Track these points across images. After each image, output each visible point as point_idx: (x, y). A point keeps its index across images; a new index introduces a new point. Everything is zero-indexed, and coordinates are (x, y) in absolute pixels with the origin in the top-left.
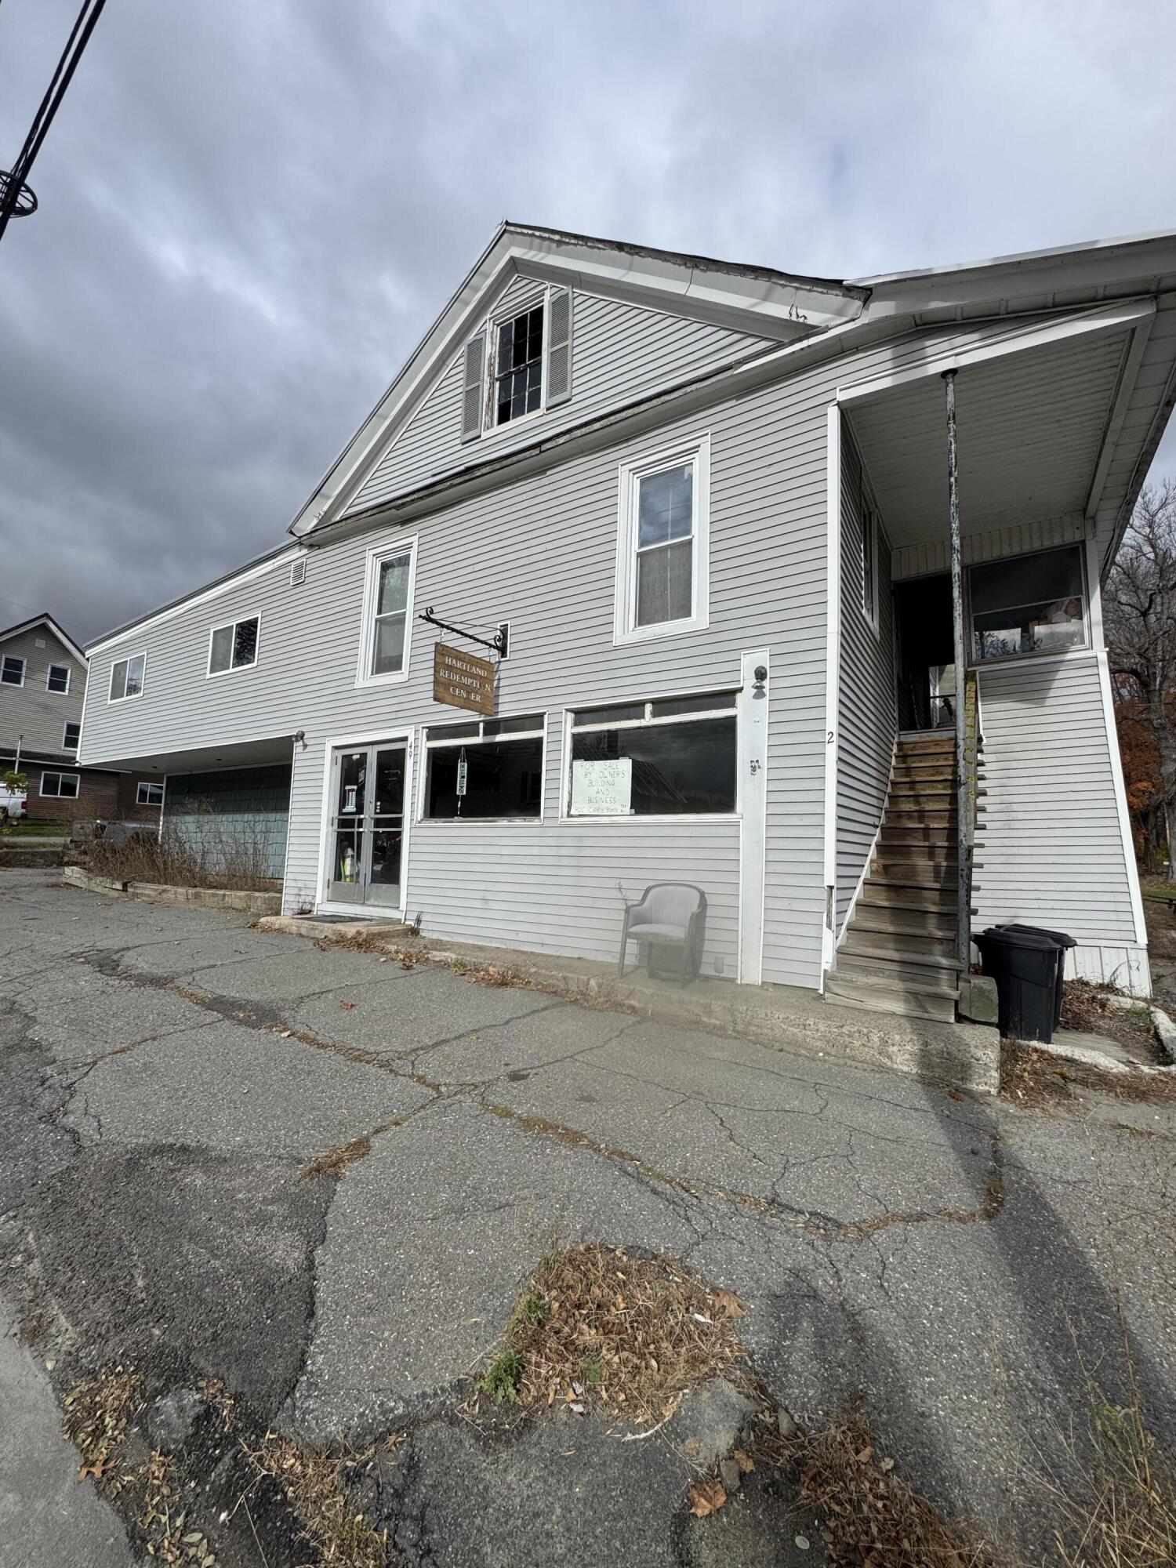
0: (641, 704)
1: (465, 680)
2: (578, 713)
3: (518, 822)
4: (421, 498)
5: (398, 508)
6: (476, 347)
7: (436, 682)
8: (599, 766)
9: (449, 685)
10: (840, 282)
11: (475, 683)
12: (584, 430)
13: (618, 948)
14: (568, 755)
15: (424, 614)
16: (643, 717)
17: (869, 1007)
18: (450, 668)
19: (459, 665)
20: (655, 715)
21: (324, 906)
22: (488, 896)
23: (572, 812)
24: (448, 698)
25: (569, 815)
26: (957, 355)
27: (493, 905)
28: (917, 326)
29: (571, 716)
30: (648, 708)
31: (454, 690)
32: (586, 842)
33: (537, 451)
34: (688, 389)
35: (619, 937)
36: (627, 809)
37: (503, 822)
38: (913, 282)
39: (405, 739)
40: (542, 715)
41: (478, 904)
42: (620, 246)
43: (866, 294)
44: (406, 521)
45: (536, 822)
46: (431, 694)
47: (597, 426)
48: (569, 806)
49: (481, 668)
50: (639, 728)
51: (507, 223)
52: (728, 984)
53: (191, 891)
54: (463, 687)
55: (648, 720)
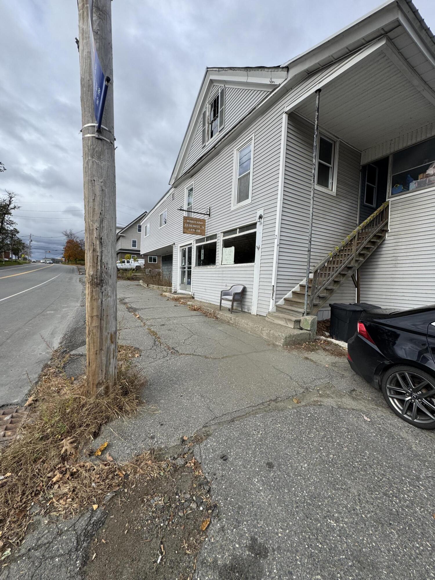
0: (236, 229)
1: (194, 226)
2: (224, 233)
3: (211, 267)
4: (193, 169)
5: (189, 173)
6: (204, 114)
7: (184, 228)
8: (228, 249)
9: (188, 228)
10: (279, 67)
11: (199, 227)
12: (224, 139)
13: (219, 301)
14: (222, 246)
15: (179, 209)
16: (236, 233)
17: (275, 322)
18: (189, 223)
19: (192, 222)
20: (239, 232)
21: (179, 291)
22: (206, 288)
23: (223, 264)
24: (188, 232)
25: (221, 265)
26: (319, 83)
27: (207, 291)
28: (308, 74)
29: (222, 234)
30: (238, 230)
31: (190, 230)
32: (224, 272)
33: (214, 149)
34: (246, 118)
35: (220, 298)
36: (233, 263)
37: (209, 267)
38: (299, 60)
39: (191, 244)
40: (216, 235)
41: (204, 290)
42: (231, 68)
43: (287, 68)
44: (192, 176)
45: (215, 267)
46: (182, 231)
47: (226, 137)
48: (222, 262)
49: (200, 222)
50: (236, 237)
51: (208, 68)
52: (249, 314)
53: (158, 286)
54: (193, 228)
55: (238, 234)
